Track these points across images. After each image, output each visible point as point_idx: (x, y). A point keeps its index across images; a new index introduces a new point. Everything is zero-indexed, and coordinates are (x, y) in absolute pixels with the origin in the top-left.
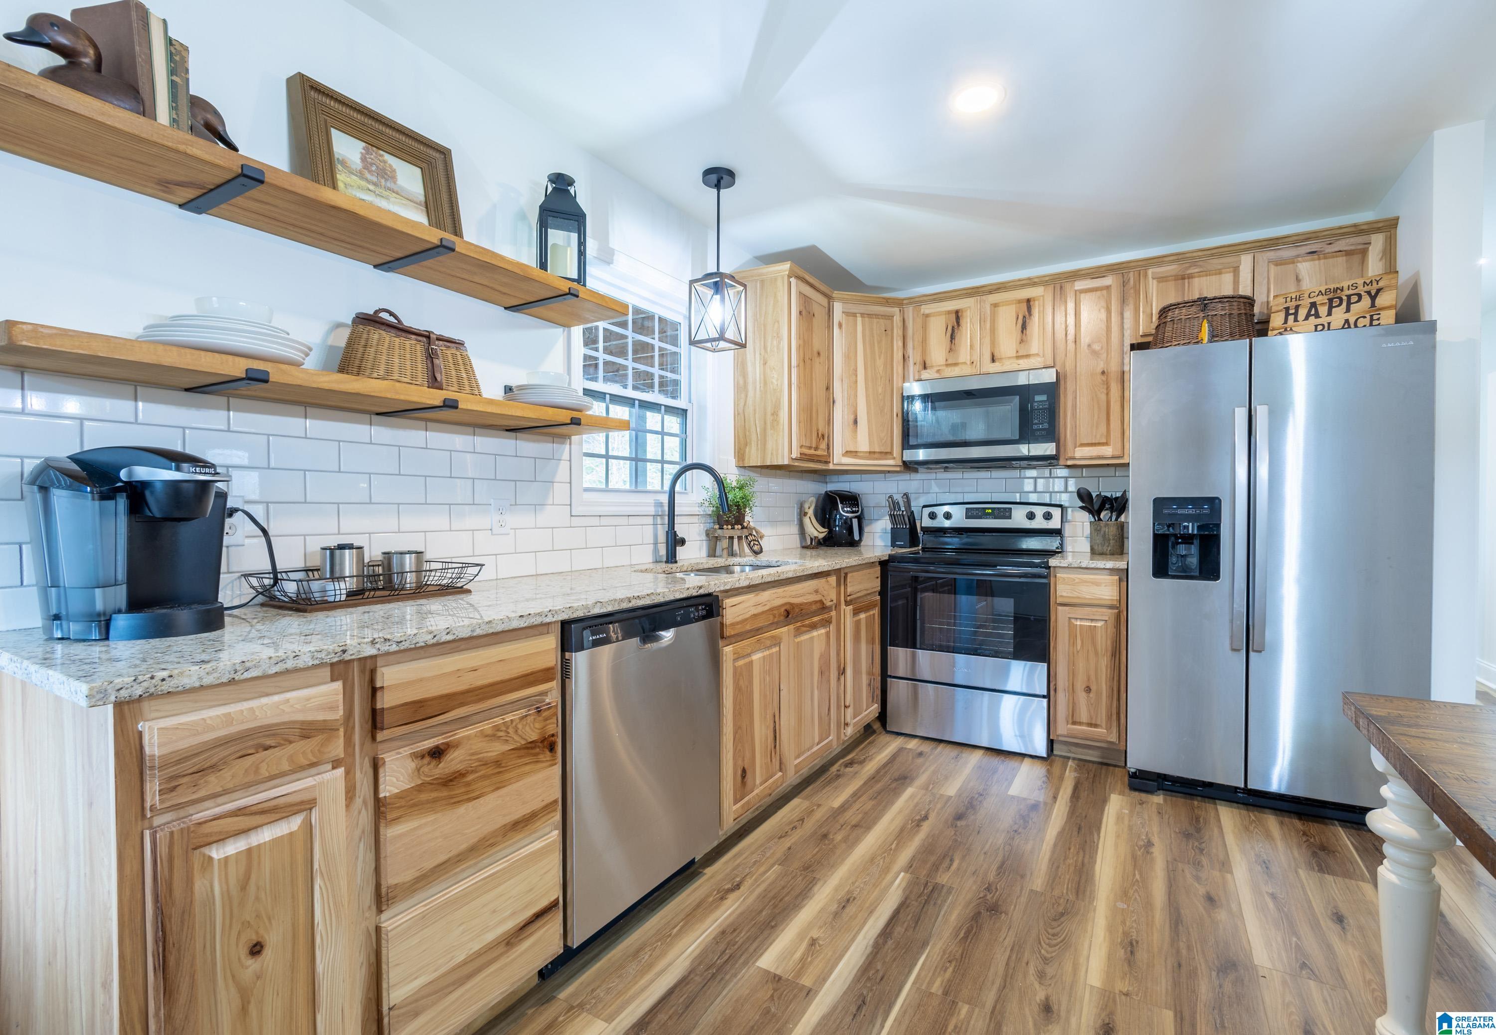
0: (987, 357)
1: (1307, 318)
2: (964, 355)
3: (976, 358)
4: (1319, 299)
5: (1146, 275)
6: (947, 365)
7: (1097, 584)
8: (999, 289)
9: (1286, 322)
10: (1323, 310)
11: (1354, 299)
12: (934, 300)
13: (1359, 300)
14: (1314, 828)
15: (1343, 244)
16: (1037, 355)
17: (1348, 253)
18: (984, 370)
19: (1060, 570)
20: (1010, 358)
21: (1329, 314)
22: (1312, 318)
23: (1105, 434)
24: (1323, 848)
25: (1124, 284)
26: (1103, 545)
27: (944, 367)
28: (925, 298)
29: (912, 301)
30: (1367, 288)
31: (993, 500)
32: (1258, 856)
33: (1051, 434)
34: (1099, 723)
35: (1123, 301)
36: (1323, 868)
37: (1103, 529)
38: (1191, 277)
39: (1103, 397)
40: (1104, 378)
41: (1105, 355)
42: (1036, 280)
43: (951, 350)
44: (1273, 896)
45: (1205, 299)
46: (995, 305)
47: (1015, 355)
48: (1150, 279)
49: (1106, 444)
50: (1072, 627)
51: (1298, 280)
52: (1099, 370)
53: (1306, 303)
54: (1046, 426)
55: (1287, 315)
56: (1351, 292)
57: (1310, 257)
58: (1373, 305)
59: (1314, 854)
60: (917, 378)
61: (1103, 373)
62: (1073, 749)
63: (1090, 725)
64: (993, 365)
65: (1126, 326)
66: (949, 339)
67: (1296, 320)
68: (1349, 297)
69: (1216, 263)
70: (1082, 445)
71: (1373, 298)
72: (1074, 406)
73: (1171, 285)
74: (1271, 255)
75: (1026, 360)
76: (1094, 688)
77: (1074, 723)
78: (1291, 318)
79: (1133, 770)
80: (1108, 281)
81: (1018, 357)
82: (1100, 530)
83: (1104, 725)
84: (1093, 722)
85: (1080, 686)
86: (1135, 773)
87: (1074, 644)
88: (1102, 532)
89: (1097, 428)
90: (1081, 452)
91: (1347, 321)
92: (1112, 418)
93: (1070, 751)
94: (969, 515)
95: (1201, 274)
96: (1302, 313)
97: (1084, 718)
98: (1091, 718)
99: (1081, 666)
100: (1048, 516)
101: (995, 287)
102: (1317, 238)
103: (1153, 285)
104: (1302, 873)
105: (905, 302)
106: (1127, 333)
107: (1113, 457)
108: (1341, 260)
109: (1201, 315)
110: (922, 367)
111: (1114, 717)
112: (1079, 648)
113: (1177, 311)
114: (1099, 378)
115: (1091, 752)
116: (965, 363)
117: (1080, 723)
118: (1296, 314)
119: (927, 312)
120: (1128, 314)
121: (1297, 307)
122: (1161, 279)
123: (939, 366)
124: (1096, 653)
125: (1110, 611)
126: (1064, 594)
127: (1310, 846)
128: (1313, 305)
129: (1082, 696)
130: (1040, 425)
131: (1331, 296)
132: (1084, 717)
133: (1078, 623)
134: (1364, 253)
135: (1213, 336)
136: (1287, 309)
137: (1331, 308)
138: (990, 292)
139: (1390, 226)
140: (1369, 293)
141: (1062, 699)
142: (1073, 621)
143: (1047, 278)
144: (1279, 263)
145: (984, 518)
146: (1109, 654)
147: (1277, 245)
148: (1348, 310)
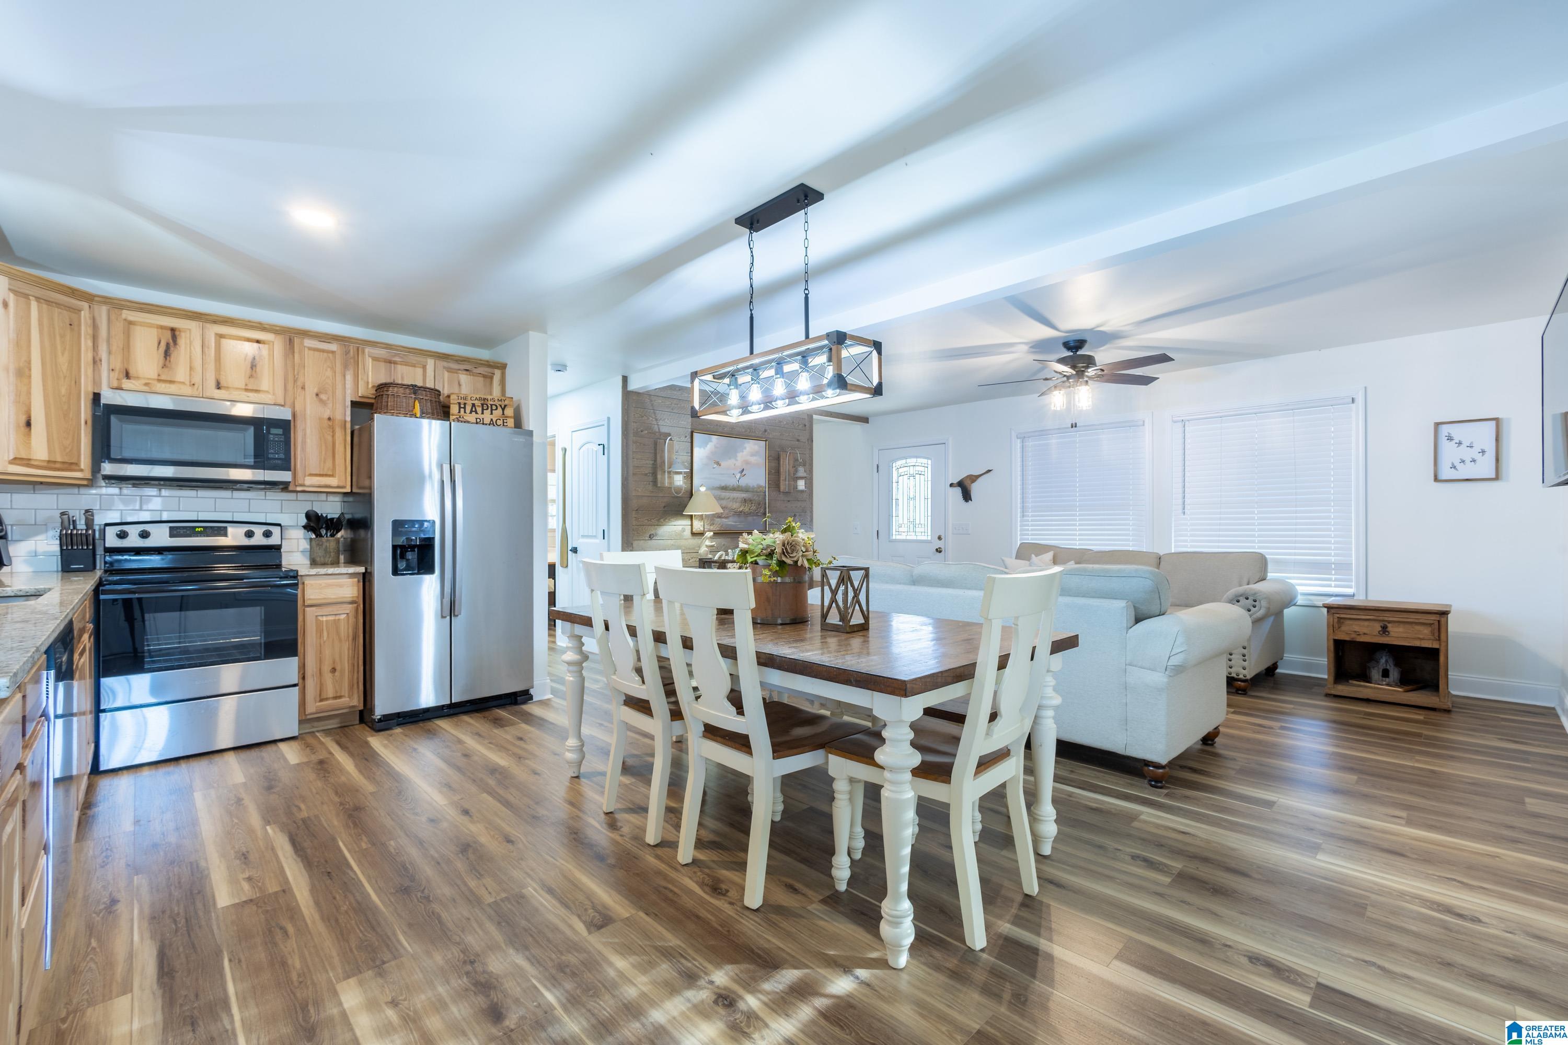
0: (211, 383)
1: (471, 413)
2: (181, 372)
3: (197, 379)
4: (477, 403)
5: (363, 352)
6: (159, 381)
7: (341, 586)
8: (226, 322)
9: (459, 412)
10: (479, 410)
11: (494, 407)
12: (141, 309)
13: (496, 409)
14: (487, 714)
15: (481, 370)
16: (267, 392)
17: (484, 376)
18: (208, 394)
19: (308, 578)
20: (237, 389)
21: (483, 413)
22: (474, 413)
23: (331, 468)
24: (496, 719)
25: (347, 353)
26: (324, 557)
27: (155, 382)
28: (128, 304)
29: (107, 300)
30: (500, 403)
31: (200, 519)
32: (472, 733)
33: (286, 464)
34: (343, 694)
35: (345, 366)
36: (502, 726)
37: (325, 544)
38: (395, 363)
39: (330, 438)
40: (330, 423)
41: (331, 405)
42: (266, 326)
43: (164, 366)
44: (490, 743)
45: (416, 386)
46: (221, 336)
47: (244, 387)
48: (367, 356)
49: (332, 476)
50: (319, 624)
51: (460, 385)
52: (326, 416)
53: (469, 403)
54: (282, 456)
55: (460, 408)
56: (492, 403)
57: (465, 372)
58: (503, 414)
59: (495, 723)
60: (115, 384)
61: (329, 419)
62: (316, 724)
63: (335, 698)
64: (218, 391)
65: (347, 386)
66: (163, 355)
67: (465, 412)
68: (491, 405)
69: (413, 358)
70: (311, 475)
71: (503, 410)
72: (304, 442)
73: (382, 365)
74: (445, 364)
75: (256, 395)
76: (338, 668)
77: (321, 700)
78: (462, 410)
79: (379, 717)
80: (333, 347)
81: (247, 390)
82: (322, 545)
83: (347, 695)
84: (338, 695)
85: (326, 668)
86: (380, 719)
87: (321, 636)
88: (324, 547)
89: (325, 462)
90: (309, 481)
91: (492, 420)
92: (337, 456)
93: (313, 727)
94: (174, 533)
95: (402, 363)
96: (468, 408)
97: (330, 694)
98: (336, 692)
99: (327, 652)
100: (267, 534)
101: (221, 319)
102: (469, 362)
103: (369, 362)
104: (495, 731)
105: (96, 299)
106: (349, 392)
107: (338, 487)
108: (481, 379)
109: (413, 396)
110: (123, 375)
111: (355, 686)
112: (325, 638)
113: (396, 389)
114: (326, 422)
115: (331, 721)
116: (183, 383)
117: (327, 699)
118: (464, 408)
119: (131, 318)
120: (349, 377)
121: (465, 404)
122: (375, 359)
123: (148, 379)
124: (340, 640)
125: (351, 606)
126: (312, 597)
127: (490, 721)
128: (473, 405)
129: (328, 678)
130: (274, 453)
131: (482, 402)
132: (330, 691)
133: (324, 619)
134: (491, 378)
135: (423, 413)
136: (459, 404)
137: (483, 410)
138: (215, 322)
139: (503, 367)
140: (501, 406)
141: (311, 684)
142: (320, 618)
143: (278, 328)
144: (450, 370)
145: (194, 536)
146: (351, 638)
147: (447, 358)
148: (492, 414)
